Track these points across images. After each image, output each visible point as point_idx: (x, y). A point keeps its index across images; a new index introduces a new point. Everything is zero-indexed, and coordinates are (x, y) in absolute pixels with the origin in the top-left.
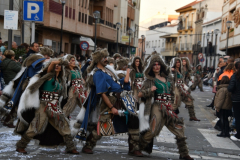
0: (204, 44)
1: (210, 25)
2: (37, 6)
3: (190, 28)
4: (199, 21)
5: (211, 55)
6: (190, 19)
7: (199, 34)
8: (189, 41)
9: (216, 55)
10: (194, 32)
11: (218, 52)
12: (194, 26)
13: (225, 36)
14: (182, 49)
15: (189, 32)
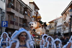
0: (57, 32)
1: (59, 27)
2: (6, 23)
3: (53, 27)
4: (55, 25)
5: (59, 36)
6: (53, 25)
7: (56, 30)
8: (53, 31)
9: (61, 36)
10: (54, 29)
11: (61, 35)
12: (54, 27)
13: (63, 30)
14: (51, 34)
15: (53, 29)
